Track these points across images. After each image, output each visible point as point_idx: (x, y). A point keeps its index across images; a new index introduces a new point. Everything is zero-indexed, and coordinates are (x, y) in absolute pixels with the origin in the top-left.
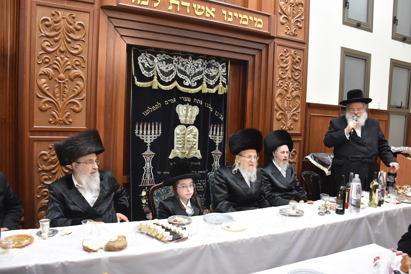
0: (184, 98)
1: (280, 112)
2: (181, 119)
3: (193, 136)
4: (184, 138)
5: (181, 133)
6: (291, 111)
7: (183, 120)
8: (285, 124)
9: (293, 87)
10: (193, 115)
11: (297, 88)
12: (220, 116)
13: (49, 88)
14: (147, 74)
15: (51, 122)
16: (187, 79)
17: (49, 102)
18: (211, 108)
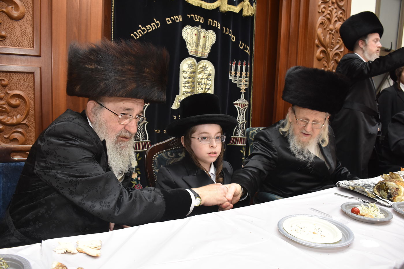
0: (195, 17)
1: (322, 48)
2: (191, 48)
3: (206, 76)
4: (194, 77)
5: (189, 71)
6: (333, 48)
7: (193, 51)
8: (327, 66)
9: (336, 16)
10: (207, 44)
11: (341, 18)
12: (247, 49)
18: (232, 36)
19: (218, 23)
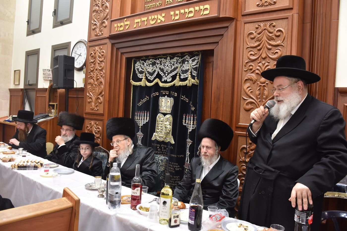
0: (163, 92)
1: (249, 100)
3: (169, 124)
4: (162, 124)
5: (159, 120)
12: (191, 107)
13: (91, 90)
14: (140, 76)
15: (91, 109)
16: (163, 76)
17: (91, 98)
18: (186, 99)
19: (175, 93)
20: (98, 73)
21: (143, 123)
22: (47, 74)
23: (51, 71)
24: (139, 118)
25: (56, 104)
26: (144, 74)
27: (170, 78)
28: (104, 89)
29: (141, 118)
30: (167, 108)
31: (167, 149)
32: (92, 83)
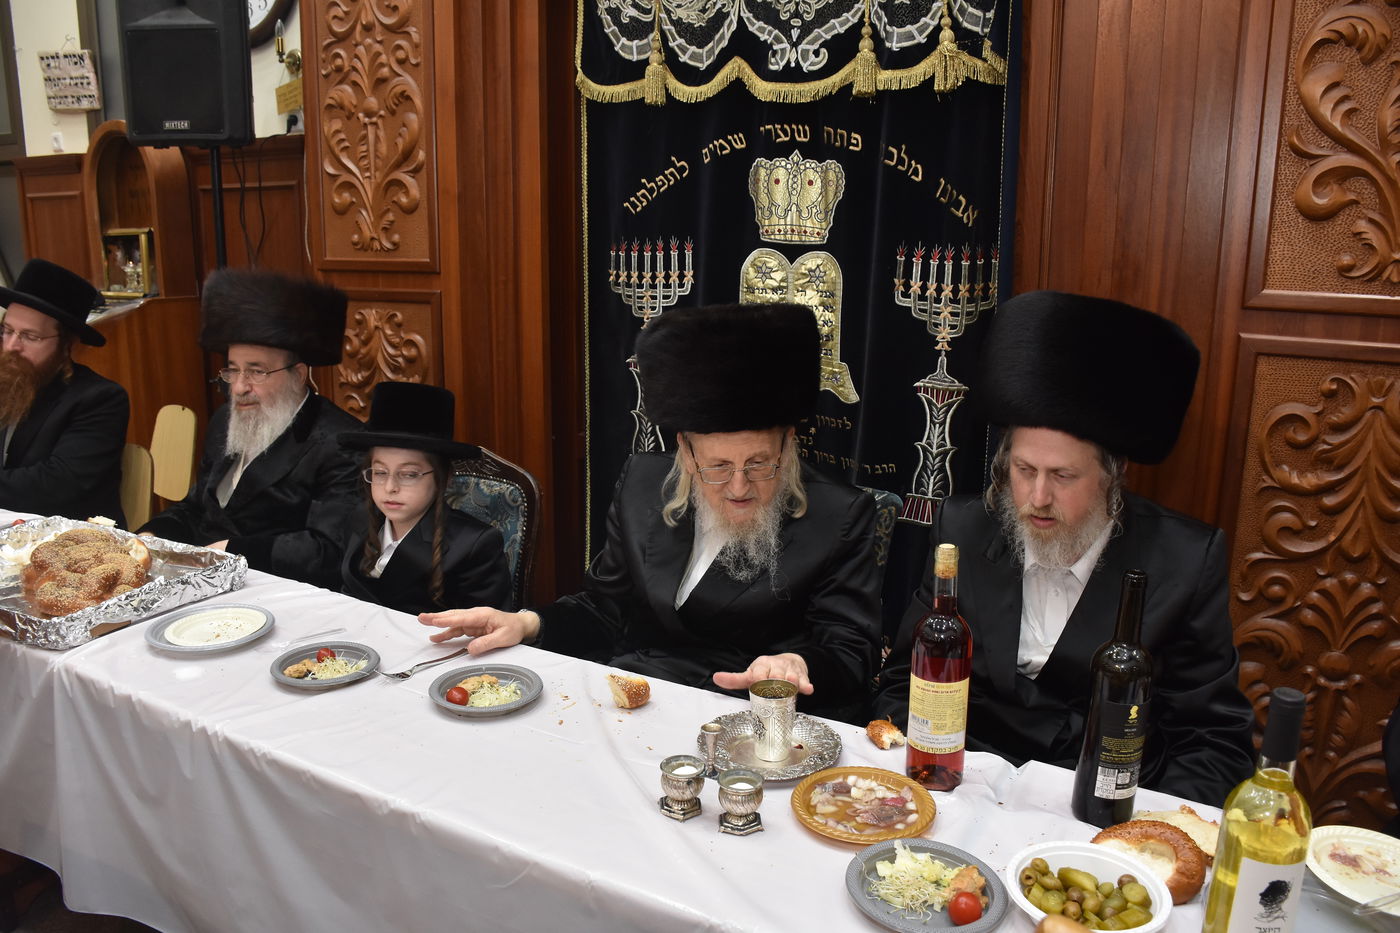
0: (776, 130)
1: (1334, 160)
3: (821, 299)
5: (760, 285)
12: (958, 205)
13: (347, 144)
14: (628, 49)
15: (355, 244)
16: (778, 40)
17: (349, 186)
18: (910, 165)
19: (854, 135)
20: (378, 47)
21: (661, 303)
22: (68, 81)
23: (88, 62)
24: (634, 279)
25: (147, 230)
26: (655, 35)
27: (817, 53)
28: (424, 131)
29: (648, 275)
30: (805, 214)
31: (813, 430)
32: (346, 103)
